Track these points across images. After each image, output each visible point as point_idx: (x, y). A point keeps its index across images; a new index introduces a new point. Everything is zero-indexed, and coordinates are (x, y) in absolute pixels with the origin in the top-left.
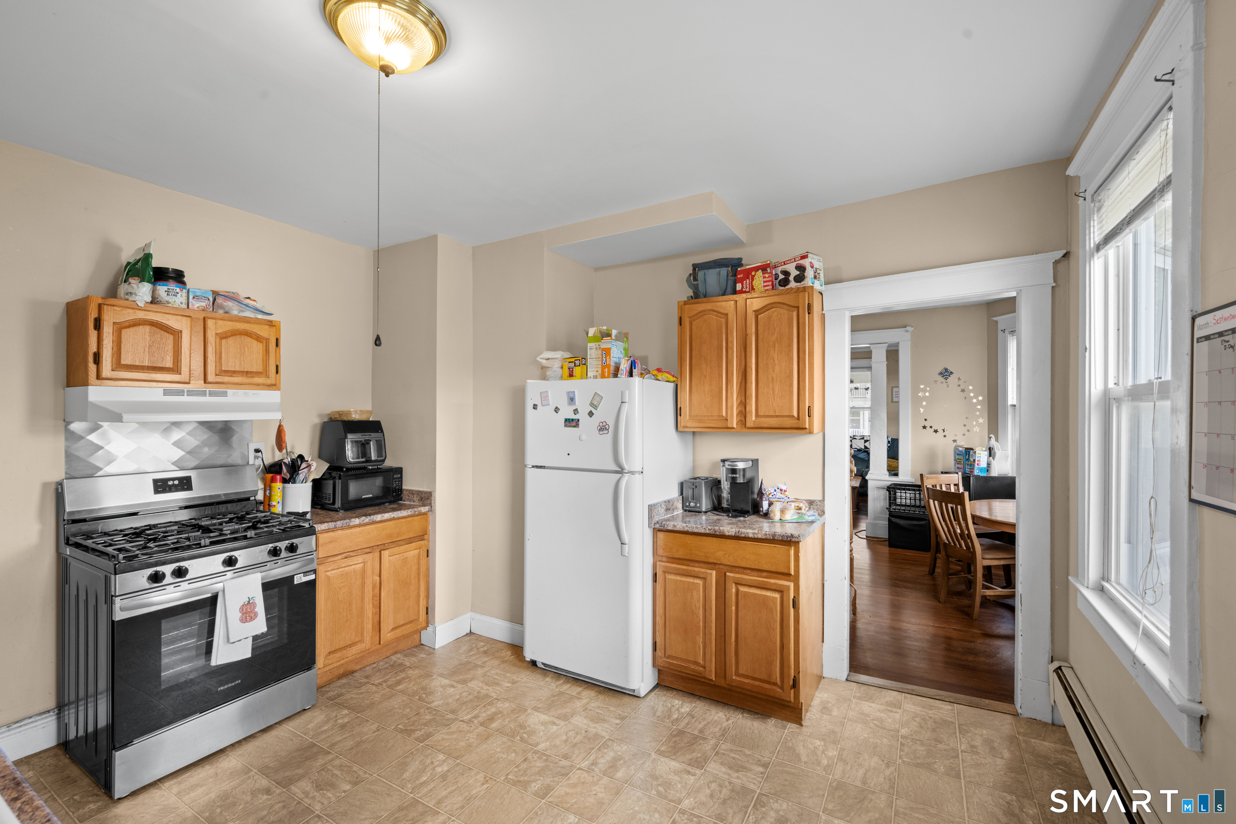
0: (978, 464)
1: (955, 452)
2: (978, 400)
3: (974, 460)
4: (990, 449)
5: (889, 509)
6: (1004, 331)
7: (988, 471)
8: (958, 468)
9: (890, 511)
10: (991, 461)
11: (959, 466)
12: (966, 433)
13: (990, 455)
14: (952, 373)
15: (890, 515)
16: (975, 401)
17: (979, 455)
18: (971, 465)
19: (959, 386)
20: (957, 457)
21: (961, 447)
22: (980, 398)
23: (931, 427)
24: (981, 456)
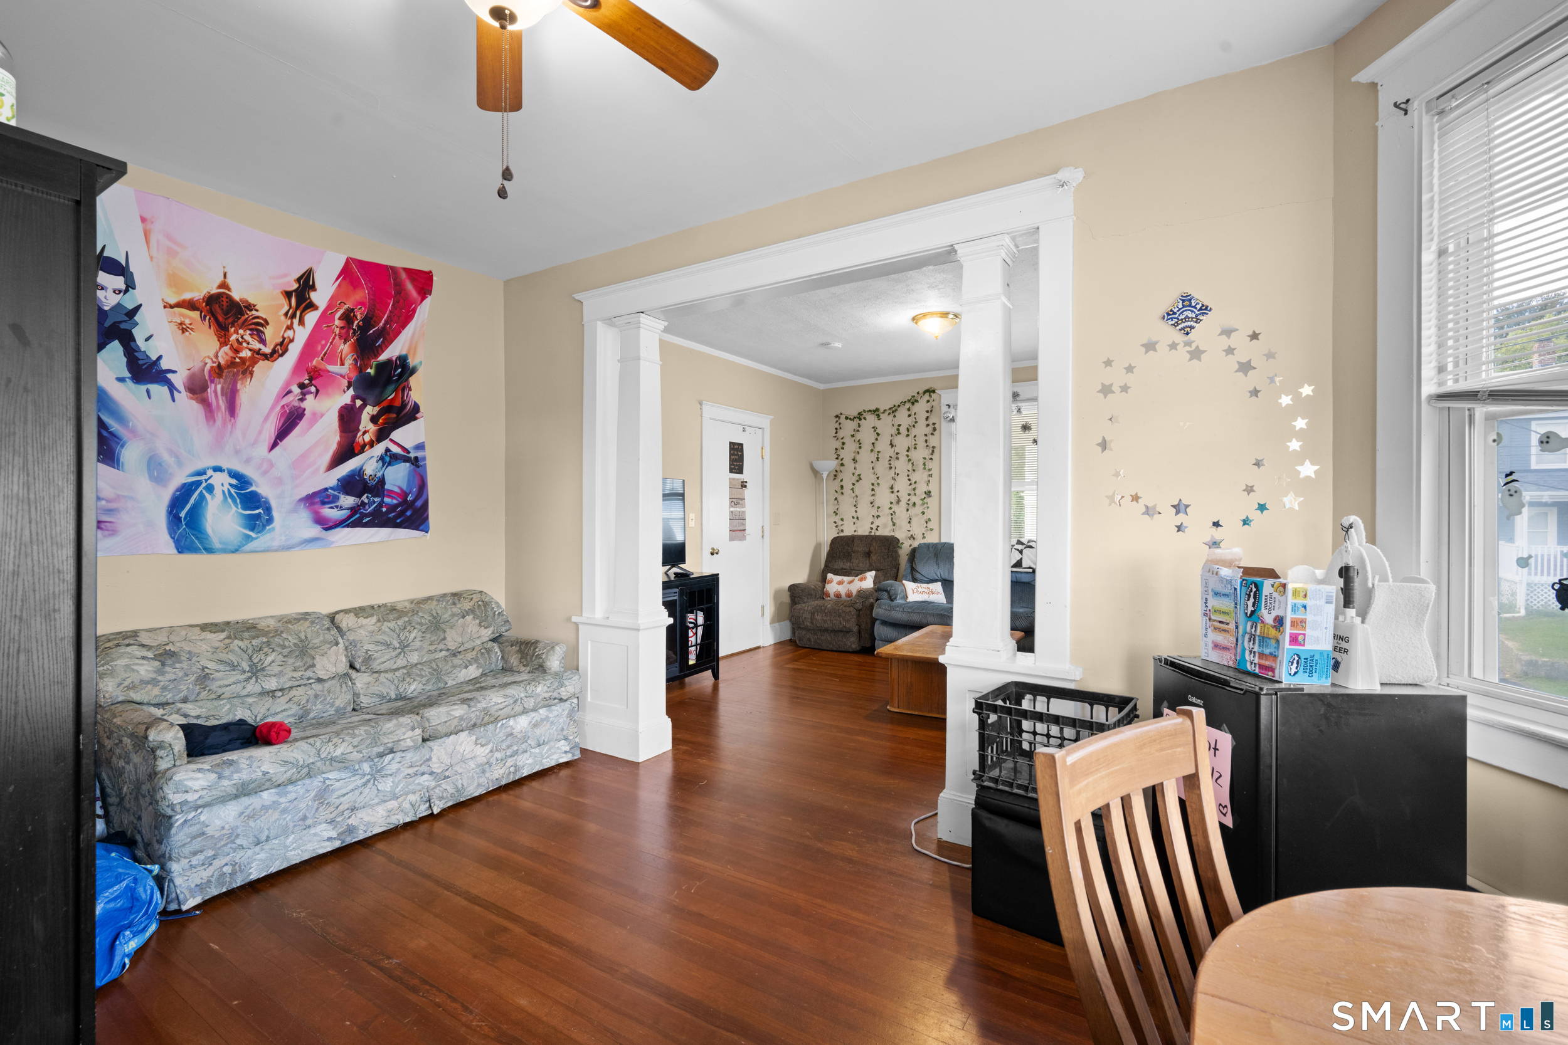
0: (1294, 640)
1: (1205, 584)
2: (1297, 396)
3: (1279, 622)
4: (1345, 572)
5: (978, 776)
6: (1403, 107)
7: (1336, 666)
8: (1216, 646)
9: (981, 789)
10: (1352, 626)
11: (1220, 638)
12: (1255, 515)
13: (1348, 602)
14: (1205, 309)
15: (978, 801)
16: (1286, 400)
17: (1300, 601)
18: (1263, 639)
19: (1230, 351)
20: (1214, 603)
21: (1229, 564)
22: (1307, 390)
23: (1136, 498)
24: (1309, 602)
